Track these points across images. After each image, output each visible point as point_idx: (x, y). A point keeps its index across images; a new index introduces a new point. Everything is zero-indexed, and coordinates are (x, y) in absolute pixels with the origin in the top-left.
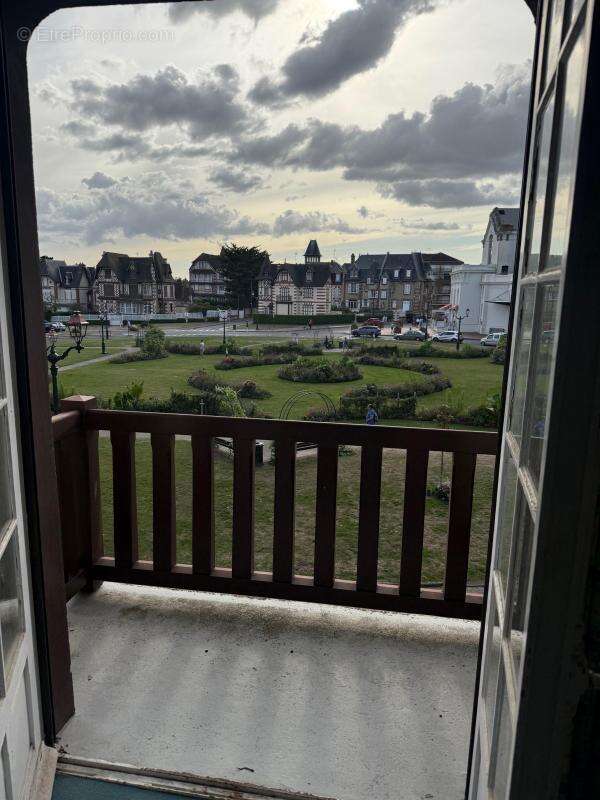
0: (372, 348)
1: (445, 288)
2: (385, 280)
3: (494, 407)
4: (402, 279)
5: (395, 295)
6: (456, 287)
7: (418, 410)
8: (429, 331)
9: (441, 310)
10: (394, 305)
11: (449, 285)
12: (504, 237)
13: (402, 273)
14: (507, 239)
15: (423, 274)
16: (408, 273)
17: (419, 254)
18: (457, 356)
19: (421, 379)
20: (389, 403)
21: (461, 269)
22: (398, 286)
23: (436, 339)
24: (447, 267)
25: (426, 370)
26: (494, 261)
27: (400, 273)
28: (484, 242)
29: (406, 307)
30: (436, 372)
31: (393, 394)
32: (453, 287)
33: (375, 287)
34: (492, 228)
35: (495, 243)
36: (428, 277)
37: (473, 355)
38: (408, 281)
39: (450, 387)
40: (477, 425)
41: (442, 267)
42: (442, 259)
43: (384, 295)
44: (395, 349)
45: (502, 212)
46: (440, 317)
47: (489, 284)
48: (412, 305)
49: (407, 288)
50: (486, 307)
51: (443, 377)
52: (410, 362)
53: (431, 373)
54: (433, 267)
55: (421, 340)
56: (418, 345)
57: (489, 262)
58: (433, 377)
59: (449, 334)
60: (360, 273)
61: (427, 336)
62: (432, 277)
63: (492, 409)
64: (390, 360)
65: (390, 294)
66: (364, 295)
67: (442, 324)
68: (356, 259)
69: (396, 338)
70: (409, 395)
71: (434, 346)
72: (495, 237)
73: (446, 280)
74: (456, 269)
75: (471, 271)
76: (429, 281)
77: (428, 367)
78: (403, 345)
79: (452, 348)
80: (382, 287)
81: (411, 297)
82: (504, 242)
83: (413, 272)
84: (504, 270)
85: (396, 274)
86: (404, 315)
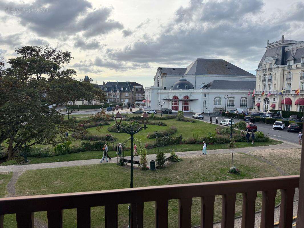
2: (118, 92)
4: (124, 91)
5: (122, 97)
6: (148, 94)
7: (182, 140)
10: (122, 100)
12: (164, 77)
13: (124, 89)
14: (165, 78)
16: (127, 89)
18: (164, 119)
21: (150, 88)
22: (123, 93)
24: (137, 87)
25: (161, 124)
26: (161, 85)
27: (123, 89)
28: (155, 79)
29: (127, 101)
33: (114, 94)
34: (158, 74)
35: (160, 79)
37: (169, 118)
38: (127, 92)
42: (135, 84)
43: (118, 97)
45: (161, 69)
47: (161, 93)
48: (129, 99)
49: (127, 94)
57: (158, 86)
60: (108, 88)
66: (110, 97)
68: (105, 83)
72: (160, 77)
73: (137, 91)
75: (154, 88)
80: (117, 94)
81: (128, 98)
82: (164, 79)
83: (128, 89)
84: (165, 88)
85: (122, 89)
86: (126, 104)
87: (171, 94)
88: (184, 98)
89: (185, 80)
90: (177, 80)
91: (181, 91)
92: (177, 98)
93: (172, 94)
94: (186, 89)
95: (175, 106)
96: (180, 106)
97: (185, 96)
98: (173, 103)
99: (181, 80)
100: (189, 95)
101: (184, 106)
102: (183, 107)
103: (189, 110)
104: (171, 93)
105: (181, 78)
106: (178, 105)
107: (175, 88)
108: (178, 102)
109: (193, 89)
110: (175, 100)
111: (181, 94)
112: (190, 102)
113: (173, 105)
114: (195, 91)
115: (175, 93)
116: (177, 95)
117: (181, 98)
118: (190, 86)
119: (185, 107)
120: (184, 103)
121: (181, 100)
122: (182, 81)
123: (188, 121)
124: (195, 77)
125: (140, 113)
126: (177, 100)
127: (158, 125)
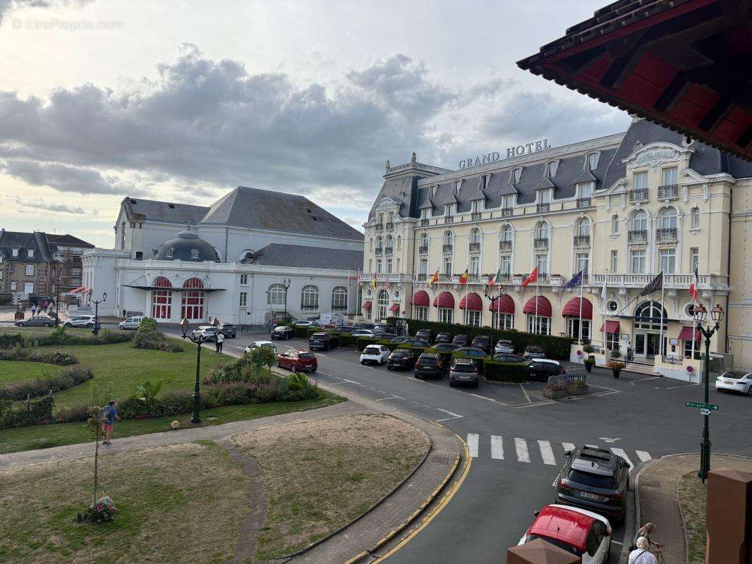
1: (76, 271)
2: (1, 259)
3: (146, 396)
4: (22, 258)
5: (14, 276)
6: (88, 270)
7: (56, 411)
8: (60, 316)
9: (72, 293)
10: (13, 287)
11: (81, 267)
12: (138, 225)
13: (23, 252)
14: (140, 227)
15: (49, 255)
16: (31, 254)
17: (43, 235)
18: (97, 343)
19: (56, 372)
20: (16, 407)
21: (93, 252)
22: (18, 267)
23: (68, 324)
24: (77, 250)
25: (61, 361)
26: (128, 246)
27: (20, 252)
28: (116, 228)
29: (29, 289)
30: (73, 362)
31: (21, 395)
32: (85, 271)
34: (124, 215)
35: (128, 230)
36: (55, 258)
37: (113, 340)
38: (30, 261)
39: (91, 377)
40: (128, 418)
41: (71, 249)
42: (69, 240)
44: (18, 338)
45: (134, 202)
46: (73, 301)
47: (123, 268)
48: (37, 285)
49: (30, 269)
50: (122, 292)
51: (83, 366)
52: (39, 352)
53: (67, 363)
54: (60, 248)
55: (50, 326)
56: (49, 332)
57: (123, 247)
58: (71, 368)
59: (83, 318)
61: (58, 321)
62: (60, 259)
63: (144, 399)
64: (13, 351)
65: (8, 274)
67: (74, 308)
69: (18, 324)
70: (42, 394)
71: (68, 332)
72: (128, 225)
73: (77, 262)
74: (87, 252)
75: (103, 255)
76: (56, 262)
77: (63, 357)
78: (28, 333)
79: (88, 334)
81: (35, 279)
82: (137, 230)
83: (37, 252)
84: (139, 256)
85: (15, 253)
86: (27, 298)
87: (150, 272)
88: (186, 284)
89: (196, 237)
90: (172, 234)
91: (177, 263)
92: (167, 283)
93: (154, 271)
94: (194, 260)
95: (161, 305)
96: (176, 304)
97: (191, 279)
98: (157, 296)
99: (182, 236)
100: (201, 276)
101: (186, 306)
102: (183, 308)
103: (201, 317)
104: (151, 270)
105: (184, 231)
106: (170, 302)
107: (164, 258)
108: (170, 294)
109: (212, 263)
110: (161, 289)
111: (179, 272)
112: (205, 297)
113: (156, 304)
114: (218, 267)
115: (162, 269)
116: (167, 275)
117: (177, 284)
118: (207, 253)
119: (190, 309)
120: (187, 297)
121: (177, 290)
122: (185, 238)
123: (163, 348)
124: (225, 230)
125: (44, 325)
126: (166, 289)
127: (52, 362)
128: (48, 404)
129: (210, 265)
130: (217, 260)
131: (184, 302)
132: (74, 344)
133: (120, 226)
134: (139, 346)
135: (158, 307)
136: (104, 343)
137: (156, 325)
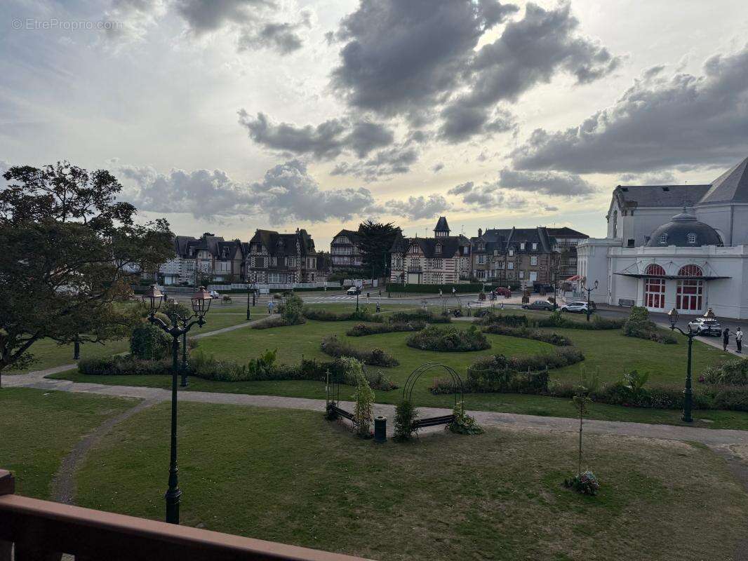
0: (500, 317)
1: (572, 260)
2: (511, 253)
3: (632, 385)
4: (528, 250)
5: (522, 267)
6: (582, 259)
7: (551, 385)
8: (558, 302)
9: (568, 281)
10: (521, 276)
11: (576, 257)
12: (629, 213)
13: (528, 246)
14: (632, 215)
15: (549, 247)
16: (534, 246)
17: (544, 229)
18: (588, 327)
19: (552, 351)
20: (520, 377)
21: (587, 242)
22: (525, 258)
23: (564, 309)
24: (573, 241)
25: (556, 341)
26: (620, 235)
27: (526, 246)
28: (608, 217)
29: (533, 277)
30: (567, 343)
31: (524, 366)
32: (580, 260)
33: (502, 258)
34: (616, 205)
35: (620, 218)
36: (554, 250)
37: (604, 326)
38: (534, 253)
39: (583, 359)
40: (614, 404)
41: (568, 240)
42: (566, 233)
43: (511, 266)
44: (523, 319)
45: (625, 189)
46: (568, 288)
47: (616, 257)
48: (539, 273)
49: (534, 260)
50: (614, 282)
51: (575, 350)
52: (539, 332)
53: (562, 344)
54: (559, 240)
55: (550, 310)
56: (547, 315)
57: (615, 236)
58: (565, 349)
59: (578, 304)
60: (487, 245)
61: (556, 306)
62: (558, 250)
63: (629, 387)
64: (519, 329)
65: (517, 265)
66: (492, 266)
67: (570, 294)
68: (483, 233)
69: (524, 307)
70: (541, 368)
71: (563, 316)
72: (619, 213)
73: (573, 252)
74: (582, 242)
75: (596, 244)
76: (555, 253)
77: (559, 338)
78: (531, 315)
79: (582, 319)
80: (508, 259)
81: (538, 268)
82: (629, 217)
83: (539, 245)
84: (631, 243)
85: (523, 247)
86: (531, 285)
87: (641, 259)
88: (682, 271)
89: (694, 219)
90: (666, 219)
91: (671, 250)
92: (660, 269)
93: (646, 259)
94: (690, 245)
95: (654, 293)
96: (670, 293)
97: (687, 266)
98: (649, 284)
99: (677, 220)
100: (699, 263)
101: (682, 295)
102: (679, 298)
103: (699, 308)
104: (643, 258)
105: (679, 215)
106: (663, 291)
107: (657, 244)
108: (664, 283)
109: (712, 247)
110: (654, 277)
111: (673, 259)
112: (705, 286)
113: (649, 293)
114: (721, 251)
115: (655, 257)
116: (659, 262)
117: (671, 271)
118: (707, 236)
119: (686, 299)
120: (682, 286)
121: (672, 278)
122: (682, 222)
123: (654, 338)
124: (730, 208)
125: (544, 309)
126: (659, 277)
127: (549, 341)
128: (544, 378)
129: (712, 250)
130: (719, 243)
131: (679, 290)
132: (567, 328)
133: (612, 215)
134: (629, 334)
135: (651, 296)
136: (596, 329)
137: (646, 314)
